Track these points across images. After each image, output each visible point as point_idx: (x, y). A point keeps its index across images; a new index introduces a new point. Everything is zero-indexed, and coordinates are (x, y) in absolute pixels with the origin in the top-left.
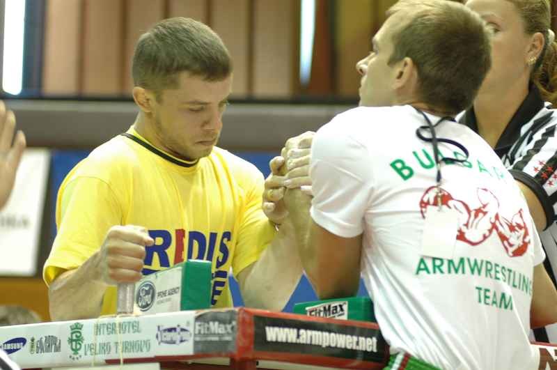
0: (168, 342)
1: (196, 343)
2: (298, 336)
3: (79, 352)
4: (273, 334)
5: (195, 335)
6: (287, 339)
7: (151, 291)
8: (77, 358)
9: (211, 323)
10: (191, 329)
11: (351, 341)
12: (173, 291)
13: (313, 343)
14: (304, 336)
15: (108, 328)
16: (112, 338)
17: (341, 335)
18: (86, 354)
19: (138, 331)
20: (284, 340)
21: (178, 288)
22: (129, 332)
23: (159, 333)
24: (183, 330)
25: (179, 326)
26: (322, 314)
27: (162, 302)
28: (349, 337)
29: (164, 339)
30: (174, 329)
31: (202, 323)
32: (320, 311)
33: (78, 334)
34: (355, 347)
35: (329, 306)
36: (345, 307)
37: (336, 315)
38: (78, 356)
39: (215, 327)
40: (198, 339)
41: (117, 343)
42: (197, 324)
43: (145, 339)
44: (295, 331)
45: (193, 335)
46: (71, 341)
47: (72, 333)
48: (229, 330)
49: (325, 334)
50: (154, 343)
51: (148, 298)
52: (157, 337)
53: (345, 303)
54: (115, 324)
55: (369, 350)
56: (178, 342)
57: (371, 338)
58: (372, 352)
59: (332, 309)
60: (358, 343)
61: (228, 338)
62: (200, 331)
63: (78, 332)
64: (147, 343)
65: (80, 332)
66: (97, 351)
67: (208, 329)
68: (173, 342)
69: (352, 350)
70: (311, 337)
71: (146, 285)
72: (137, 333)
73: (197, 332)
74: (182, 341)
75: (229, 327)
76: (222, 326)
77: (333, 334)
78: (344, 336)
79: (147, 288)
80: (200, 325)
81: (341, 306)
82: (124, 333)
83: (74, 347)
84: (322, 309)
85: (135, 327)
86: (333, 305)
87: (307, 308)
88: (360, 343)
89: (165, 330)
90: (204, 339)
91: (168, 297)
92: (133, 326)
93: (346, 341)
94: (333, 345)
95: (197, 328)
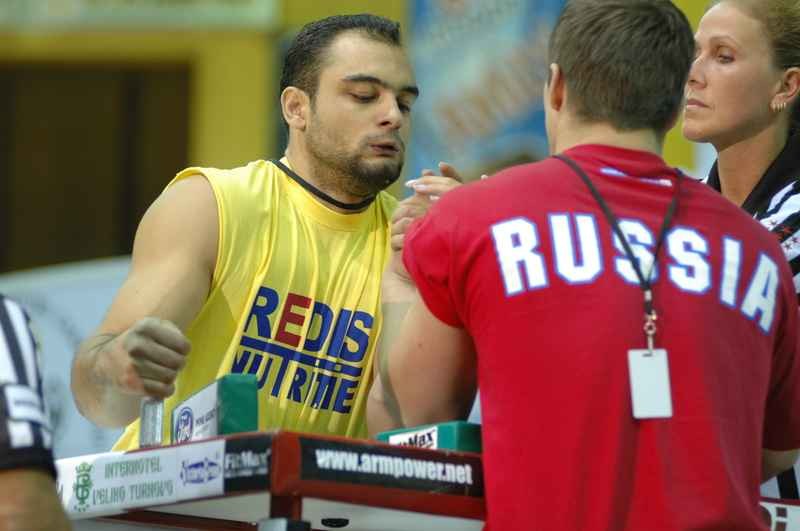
0: (194, 481)
1: (227, 481)
3: (86, 501)
8: (84, 510)
9: (243, 454)
10: (220, 462)
11: (434, 469)
15: (121, 468)
17: (420, 463)
18: (94, 503)
19: (158, 470)
23: (184, 471)
24: (212, 464)
29: (189, 478)
31: (232, 455)
33: (86, 478)
34: (440, 477)
38: (84, 506)
39: (249, 459)
40: (228, 475)
42: (228, 456)
43: (167, 479)
45: (222, 470)
47: (78, 477)
48: (264, 461)
55: (461, 481)
56: (206, 480)
58: (465, 484)
61: (263, 471)
62: (230, 465)
64: (169, 484)
65: (87, 475)
66: (109, 499)
67: (240, 462)
68: (199, 481)
69: (436, 482)
73: (227, 466)
74: (210, 478)
75: (264, 457)
76: (256, 457)
80: (231, 458)
83: (80, 495)
88: (448, 472)
90: (234, 475)
93: (427, 469)
94: (409, 474)
95: (228, 461)
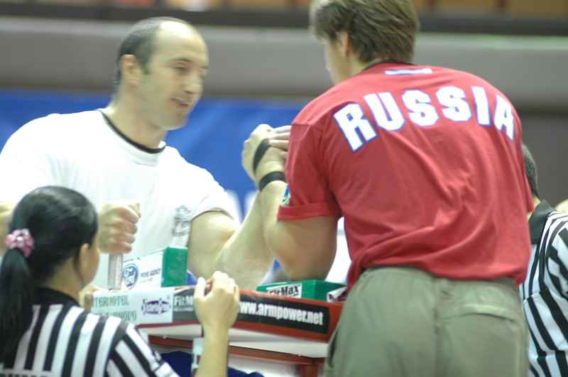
0: (151, 313)
1: (175, 314)
2: (257, 309)
5: (174, 307)
6: (248, 311)
7: (135, 273)
9: (187, 297)
10: (171, 302)
11: (301, 314)
12: (154, 272)
13: (269, 315)
14: (262, 310)
15: (100, 302)
16: (104, 310)
17: (293, 310)
19: (127, 304)
20: (246, 312)
21: (159, 269)
22: (119, 304)
23: (144, 305)
24: (164, 303)
25: (161, 299)
26: (280, 294)
27: (144, 281)
28: (299, 311)
29: (148, 310)
30: (157, 302)
31: (179, 297)
32: (279, 292)
34: (304, 320)
35: (287, 288)
36: (300, 289)
37: (292, 295)
40: (176, 310)
42: (176, 297)
43: (132, 310)
44: (255, 305)
45: (172, 307)
49: (280, 309)
50: (140, 313)
51: (131, 279)
52: (142, 308)
53: (299, 285)
54: (107, 298)
55: (316, 323)
56: (159, 312)
57: (318, 312)
58: (318, 325)
59: (288, 290)
60: (306, 317)
62: (178, 303)
64: (134, 313)
67: (185, 302)
68: (156, 313)
69: (301, 322)
70: (268, 311)
71: (130, 268)
72: (125, 306)
73: (176, 304)
74: (163, 312)
77: (286, 309)
78: (295, 311)
79: (131, 270)
80: (178, 299)
81: (296, 288)
82: (115, 304)
84: (280, 290)
85: (124, 300)
86: (290, 286)
87: (268, 289)
88: (309, 317)
89: (149, 303)
90: (181, 310)
91: (150, 277)
92: (122, 300)
93: (297, 315)
94: (286, 317)
95: (176, 301)
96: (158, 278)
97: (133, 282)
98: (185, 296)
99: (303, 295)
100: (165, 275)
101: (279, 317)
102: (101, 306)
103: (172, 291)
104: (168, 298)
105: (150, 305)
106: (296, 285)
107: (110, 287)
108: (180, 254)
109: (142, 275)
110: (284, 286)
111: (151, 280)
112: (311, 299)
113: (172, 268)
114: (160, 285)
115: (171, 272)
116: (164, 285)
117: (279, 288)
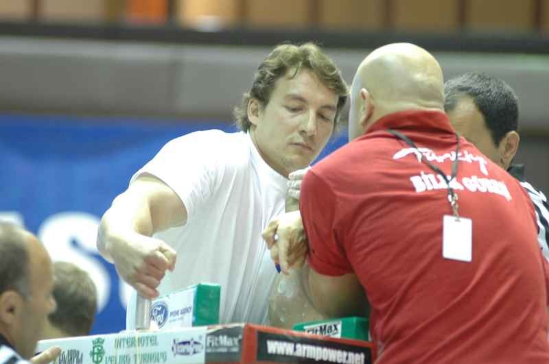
2: (295, 349)
4: (273, 347)
5: (207, 348)
6: (285, 352)
7: (164, 311)
12: (185, 311)
13: (308, 356)
14: (300, 350)
16: (132, 351)
20: (283, 353)
21: (190, 308)
22: (147, 345)
25: (192, 340)
26: (318, 333)
27: (174, 320)
28: (339, 352)
30: (189, 343)
35: (325, 326)
36: (339, 327)
37: (331, 334)
41: (136, 355)
44: (293, 345)
46: (93, 354)
49: (319, 349)
50: (170, 354)
51: (161, 317)
52: (173, 349)
53: (339, 323)
54: (134, 338)
57: (359, 352)
59: (327, 328)
60: (347, 358)
63: (99, 346)
70: (306, 351)
71: (159, 306)
72: (154, 347)
77: (325, 350)
78: (335, 351)
79: (160, 309)
81: (335, 326)
82: (142, 346)
84: (319, 329)
85: (153, 340)
87: (305, 327)
89: (180, 344)
91: (180, 316)
92: (151, 341)
96: (190, 317)
97: (161, 321)
98: (218, 336)
99: (342, 335)
100: (196, 314)
101: (317, 358)
102: (128, 347)
103: (204, 330)
104: (200, 337)
105: (182, 346)
106: (336, 323)
107: (138, 327)
108: (212, 291)
109: (172, 313)
110: (323, 325)
111: (182, 319)
112: (351, 338)
113: (204, 306)
114: (191, 323)
115: (203, 311)
116: (194, 324)
117: (317, 326)
